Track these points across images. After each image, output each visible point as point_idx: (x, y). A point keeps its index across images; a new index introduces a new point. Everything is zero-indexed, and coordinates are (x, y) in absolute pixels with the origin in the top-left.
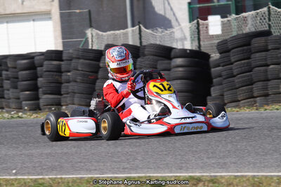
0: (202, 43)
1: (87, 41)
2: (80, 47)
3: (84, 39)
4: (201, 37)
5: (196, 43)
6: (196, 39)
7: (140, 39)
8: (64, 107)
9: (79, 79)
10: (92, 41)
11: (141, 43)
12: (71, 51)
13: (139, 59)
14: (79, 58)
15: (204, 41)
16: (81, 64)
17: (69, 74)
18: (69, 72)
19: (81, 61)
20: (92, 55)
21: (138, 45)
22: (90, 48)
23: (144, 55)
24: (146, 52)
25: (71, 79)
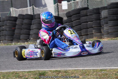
0: (59, 13)
1: (10, 13)
2: (8, 15)
3: (9, 12)
4: (59, 11)
5: (57, 13)
6: (57, 11)
7: (33, 11)
8: (1, 42)
9: (8, 29)
10: (13, 13)
11: (34, 13)
12: (4, 17)
13: (33, 20)
14: (7, 20)
15: (60, 12)
16: (8, 23)
17: (3, 27)
18: (3, 26)
19: (9, 21)
20: (13, 19)
21: (32, 14)
22: (12, 16)
23: (35, 19)
24: (36, 17)
25: (4, 29)
